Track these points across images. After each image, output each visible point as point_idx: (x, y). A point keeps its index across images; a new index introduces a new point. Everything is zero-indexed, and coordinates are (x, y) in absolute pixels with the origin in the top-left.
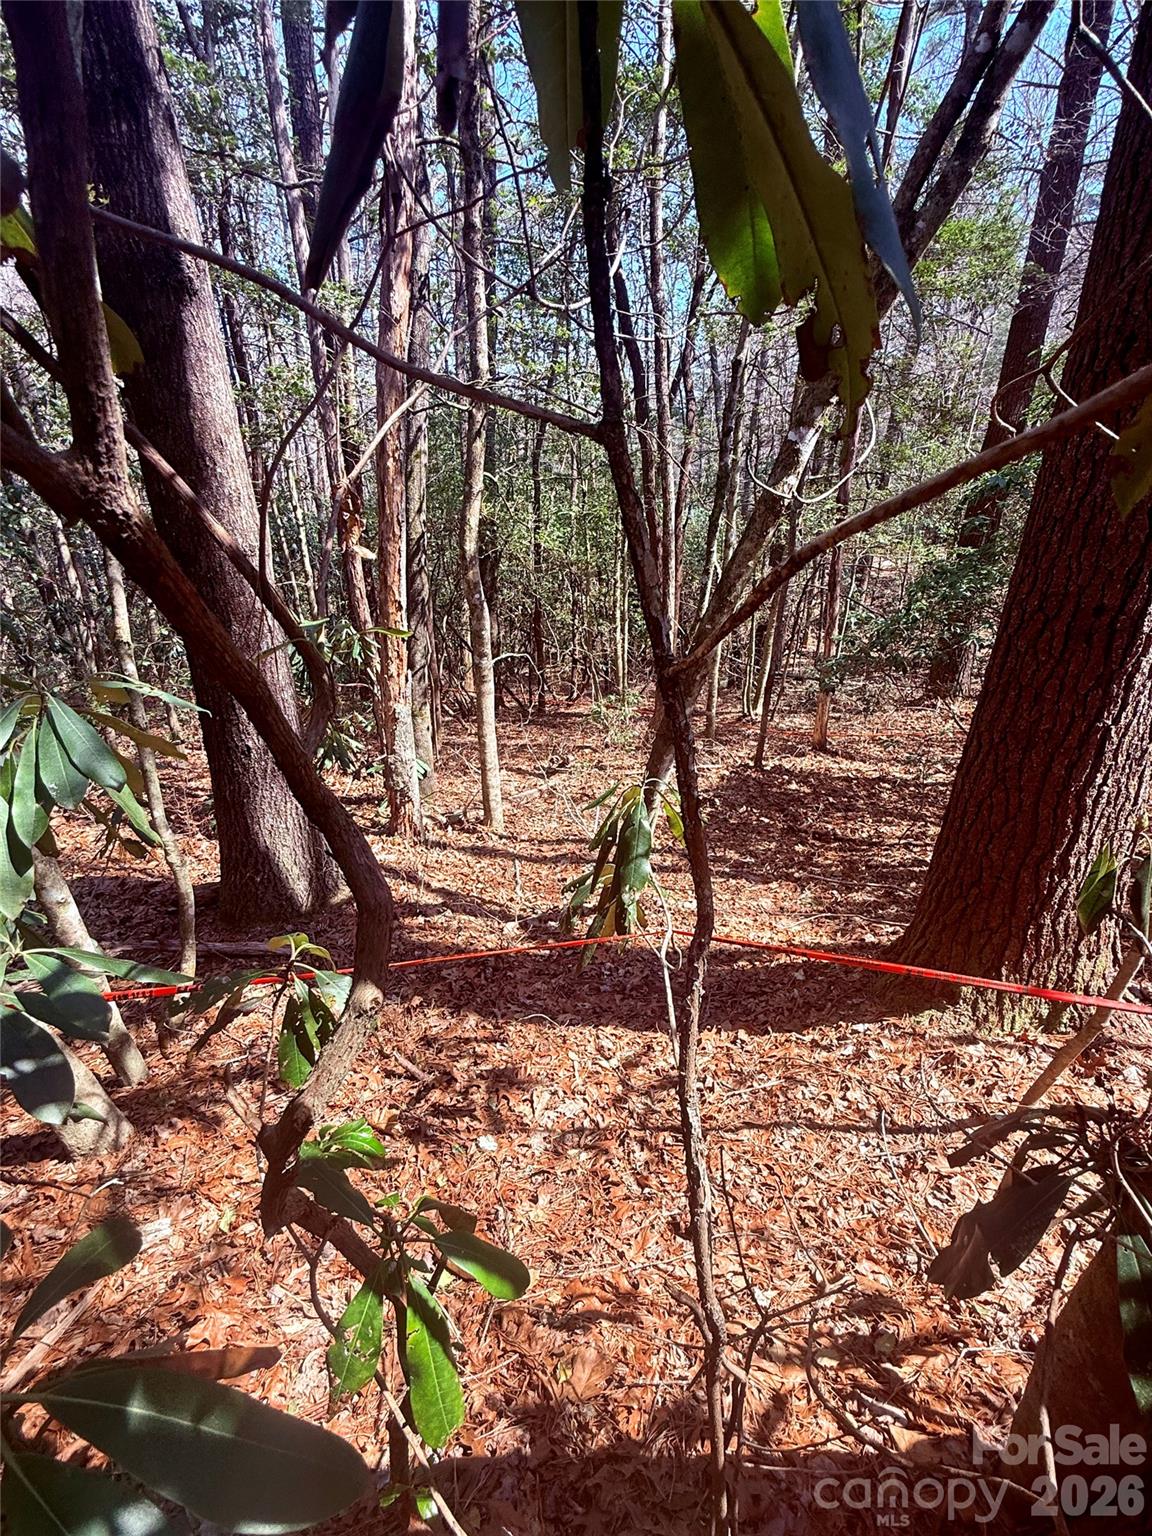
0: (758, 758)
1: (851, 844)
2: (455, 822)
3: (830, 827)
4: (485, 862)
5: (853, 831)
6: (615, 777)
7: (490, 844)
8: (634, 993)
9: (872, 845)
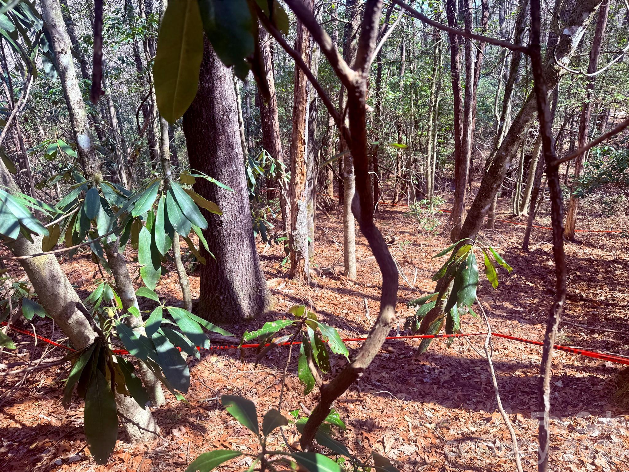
0: (526, 243)
1: (596, 304)
2: (329, 274)
3: (577, 291)
4: (346, 298)
5: (595, 295)
6: (425, 252)
7: (349, 287)
8: (446, 385)
9: (608, 305)
